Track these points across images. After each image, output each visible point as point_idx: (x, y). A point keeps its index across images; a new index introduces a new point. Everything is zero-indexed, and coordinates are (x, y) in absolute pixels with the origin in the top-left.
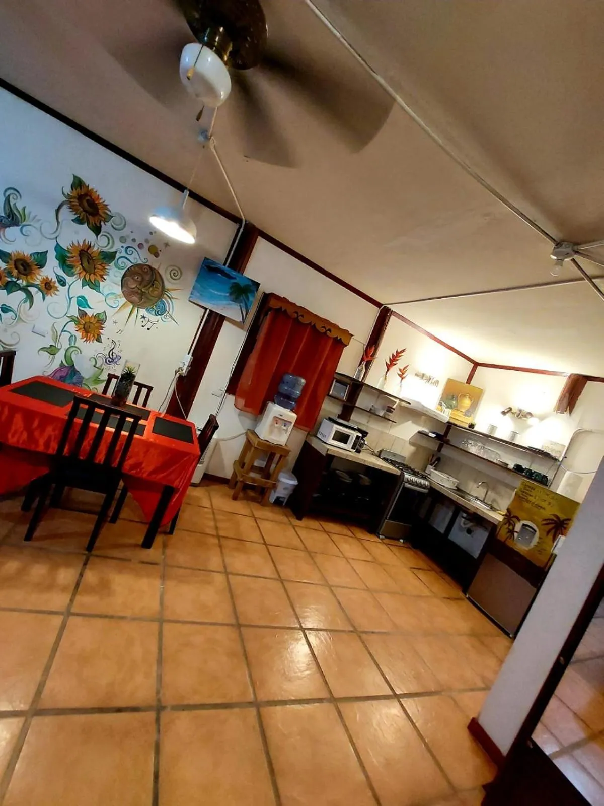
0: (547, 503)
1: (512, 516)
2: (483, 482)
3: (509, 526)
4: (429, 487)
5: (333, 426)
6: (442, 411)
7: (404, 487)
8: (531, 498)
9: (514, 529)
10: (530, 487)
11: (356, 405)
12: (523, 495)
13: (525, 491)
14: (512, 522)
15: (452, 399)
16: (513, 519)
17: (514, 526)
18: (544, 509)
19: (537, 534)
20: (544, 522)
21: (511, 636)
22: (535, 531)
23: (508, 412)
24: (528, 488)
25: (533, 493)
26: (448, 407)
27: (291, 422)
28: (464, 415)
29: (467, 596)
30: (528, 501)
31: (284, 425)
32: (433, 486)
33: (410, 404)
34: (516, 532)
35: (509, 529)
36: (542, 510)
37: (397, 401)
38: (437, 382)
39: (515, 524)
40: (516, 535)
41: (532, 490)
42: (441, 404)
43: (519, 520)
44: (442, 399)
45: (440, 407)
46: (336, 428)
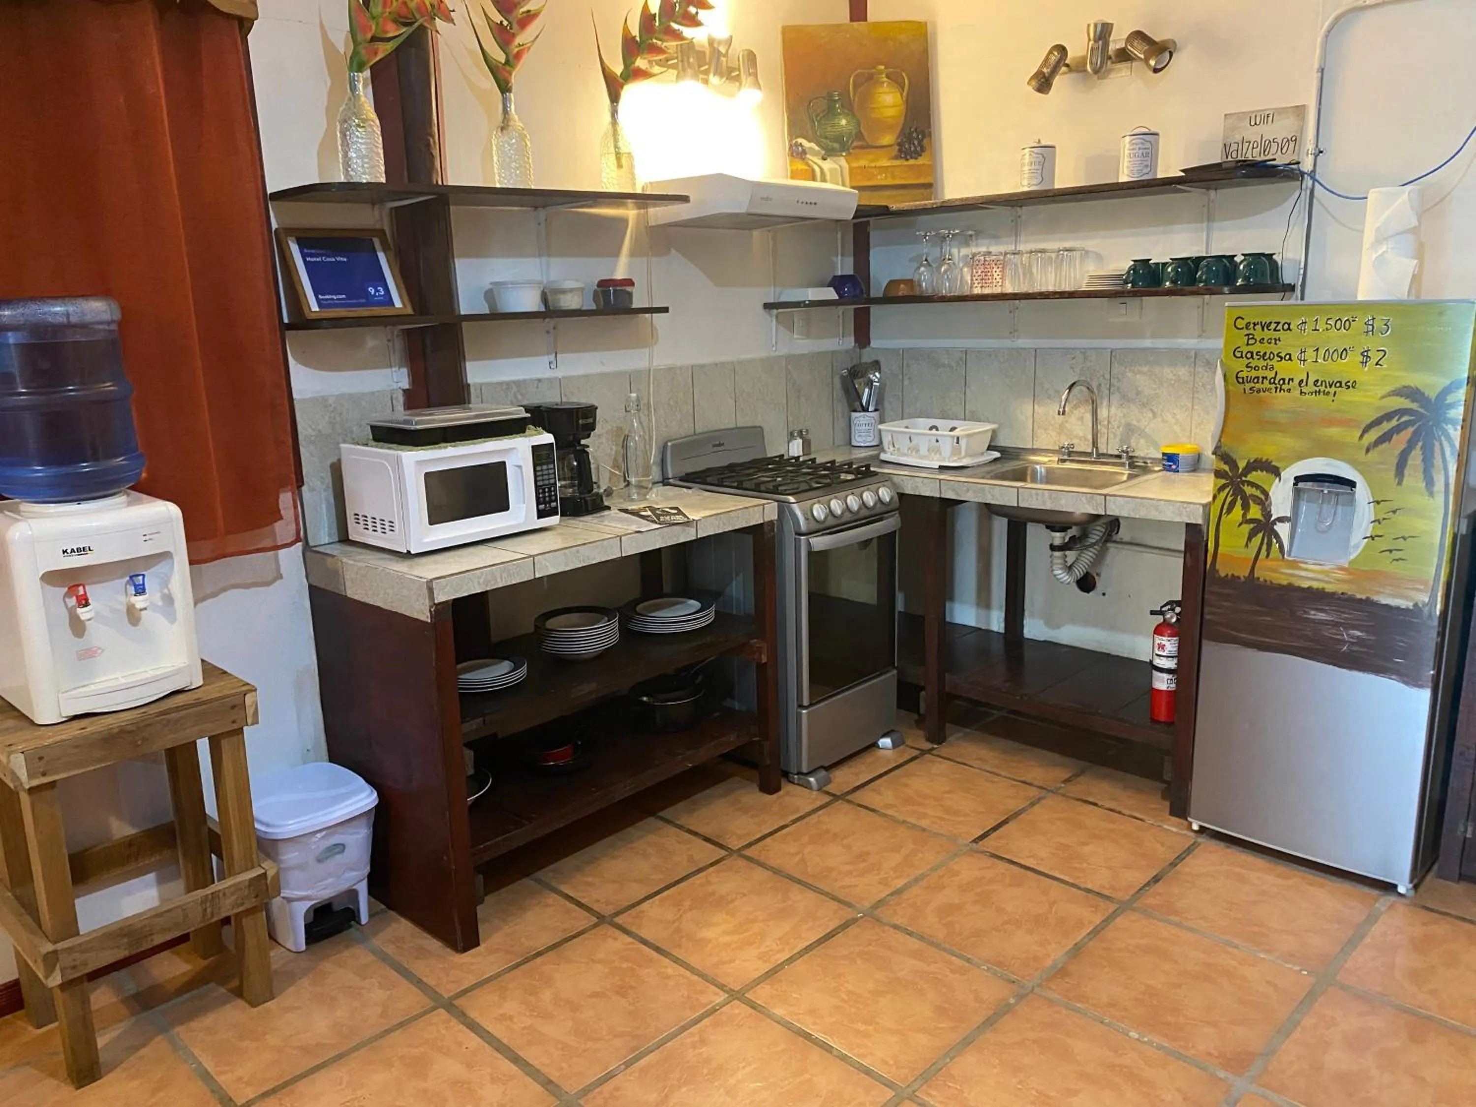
0: (1355, 358)
1: (1242, 465)
2: (1071, 387)
3: (1246, 507)
4: (896, 503)
5: (398, 464)
6: (814, 179)
7: (811, 554)
8: (1283, 369)
9: (1267, 514)
10: (1265, 326)
11: (464, 309)
12: (1256, 368)
13: (1254, 349)
14: (1249, 490)
15: (830, 112)
16: (1254, 476)
17: (1264, 502)
18: (1350, 385)
19: (1362, 492)
20: (1373, 436)
21: (1401, 889)
22: (1352, 484)
23: (1055, 71)
24: (1258, 333)
25: (1288, 343)
26: (829, 153)
27: (165, 556)
28: (896, 158)
29: (1195, 827)
30: (1280, 384)
31: (131, 590)
32: (909, 490)
33: (684, 199)
34: (1281, 520)
35: (1251, 521)
36: (1345, 395)
37: (630, 213)
38: (751, 58)
39: (1266, 494)
40: (1283, 530)
41: (1281, 334)
42: (797, 153)
43: (1276, 472)
44: (795, 128)
45: (801, 166)
46: (420, 463)
